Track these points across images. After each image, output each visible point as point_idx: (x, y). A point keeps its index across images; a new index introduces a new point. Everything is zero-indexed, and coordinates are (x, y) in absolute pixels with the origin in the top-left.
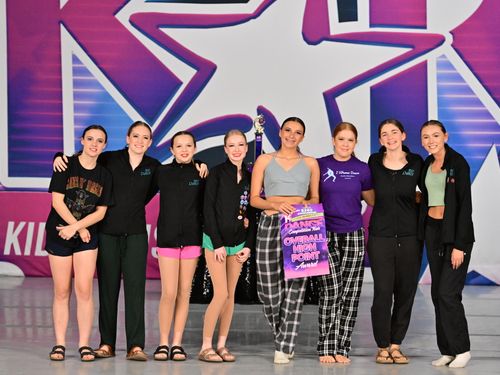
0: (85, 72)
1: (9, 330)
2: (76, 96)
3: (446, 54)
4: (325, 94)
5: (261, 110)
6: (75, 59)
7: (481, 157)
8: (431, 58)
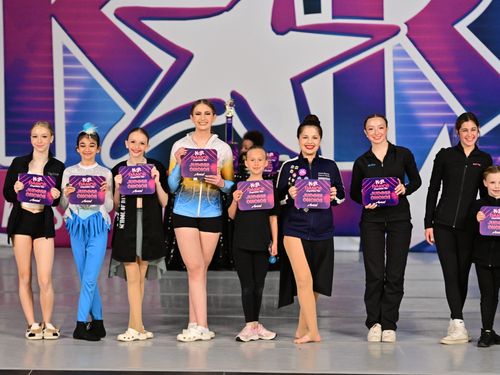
0: (75, 61)
1: (7, 296)
2: (67, 83)
3: (402, 43)
4: (292, 80)
5: (234, 95)
6: (66, 50)
7: (434, 136)
8: (388, 47)
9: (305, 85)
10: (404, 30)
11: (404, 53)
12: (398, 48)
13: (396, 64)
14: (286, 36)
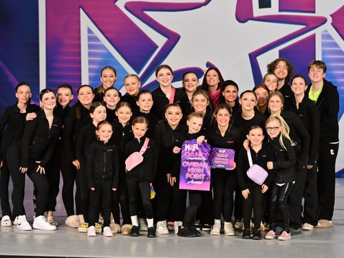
9: (259, 58)
10: (330, 20)
11: (329, 37)
12: (324, 33)
13: (323, 45)
14: (246, 23)
